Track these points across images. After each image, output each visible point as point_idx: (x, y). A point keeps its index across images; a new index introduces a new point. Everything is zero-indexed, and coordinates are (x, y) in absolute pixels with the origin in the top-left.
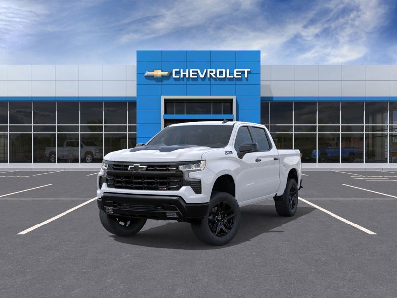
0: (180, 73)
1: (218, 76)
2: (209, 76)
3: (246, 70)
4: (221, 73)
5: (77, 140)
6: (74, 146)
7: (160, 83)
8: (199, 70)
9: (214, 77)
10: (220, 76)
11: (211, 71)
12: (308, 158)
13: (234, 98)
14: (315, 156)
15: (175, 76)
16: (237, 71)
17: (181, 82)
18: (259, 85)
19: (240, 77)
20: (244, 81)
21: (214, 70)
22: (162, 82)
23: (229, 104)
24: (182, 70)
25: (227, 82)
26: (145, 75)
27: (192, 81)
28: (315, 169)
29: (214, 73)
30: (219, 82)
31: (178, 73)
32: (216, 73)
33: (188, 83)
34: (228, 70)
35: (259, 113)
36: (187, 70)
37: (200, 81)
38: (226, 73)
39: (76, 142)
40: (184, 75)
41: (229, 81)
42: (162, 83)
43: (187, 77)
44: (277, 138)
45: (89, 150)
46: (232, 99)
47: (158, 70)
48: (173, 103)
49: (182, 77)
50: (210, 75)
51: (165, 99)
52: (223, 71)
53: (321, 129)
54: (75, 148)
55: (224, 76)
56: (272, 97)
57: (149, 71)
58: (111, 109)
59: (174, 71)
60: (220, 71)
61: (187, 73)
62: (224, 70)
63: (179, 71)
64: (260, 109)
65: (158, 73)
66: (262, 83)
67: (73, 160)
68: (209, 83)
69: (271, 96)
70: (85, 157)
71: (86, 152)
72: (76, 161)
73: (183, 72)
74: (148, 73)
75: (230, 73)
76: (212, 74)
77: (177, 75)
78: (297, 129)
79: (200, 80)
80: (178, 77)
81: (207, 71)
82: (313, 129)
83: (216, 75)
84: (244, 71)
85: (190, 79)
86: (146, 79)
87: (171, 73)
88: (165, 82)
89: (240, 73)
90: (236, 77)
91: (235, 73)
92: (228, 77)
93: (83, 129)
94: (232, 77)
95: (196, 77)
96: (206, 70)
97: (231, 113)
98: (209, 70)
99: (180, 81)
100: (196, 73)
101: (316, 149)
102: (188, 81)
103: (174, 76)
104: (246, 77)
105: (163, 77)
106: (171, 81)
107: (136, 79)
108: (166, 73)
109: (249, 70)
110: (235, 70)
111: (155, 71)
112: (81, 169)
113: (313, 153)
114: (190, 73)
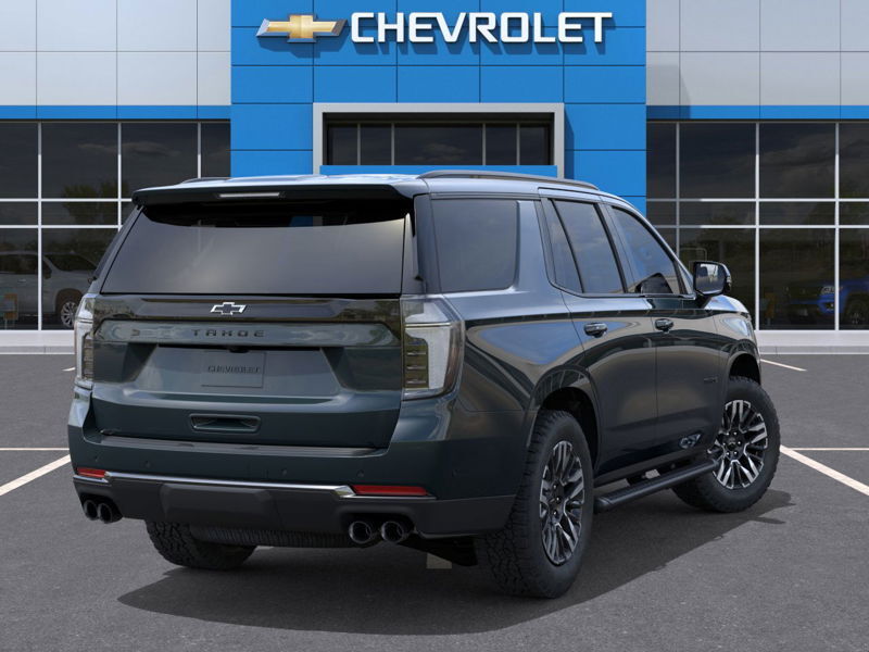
0: (376, 27)
1: (505, 37)
2: (473, 38)
3: (598, 17)
4: (514, 25)
5: (33, 253)
6: (19, 271)
7: (309, 61)
8: (440, 17)
9: (491, 38)
10: (510, 35)
11: (480, 21)
12: (805, 313)
13: (558, 109)
14: (830, 304)
15: (360, 35)
16: (569, 20)
17: (379, 58)
18: (644, 65)
19: (580, 39)
20: (592, 50)
21: (492, 17)
22: (314, 55)
23: (542, 130)
24: (381, 17)
25: (535, 55)
26: (258, 34)
27: (417, 52)
28: (830, 348)
29: (492, 25)
30: (505, 58)
31: (368, 25)
32: (498, 27)
33: (403, 59)
34: (537, 17)
35: (641, 159)
36: (400, 16)
37: (443, 55)
38: (532, 27)
39: (27, 256)
40: (391, 34)
41: (540, 52)
42: (317, 61)
43: (400, 38)
44: (701, 243)
45: (70, 286)
46: (552, 115)
47: (303, 17)
48: (355, 126)
49: (382, 38)
50: (478, 31)
51: (324, 114)
52: (520, 19)
53: (849, 214)
54: (24, 279)
55: (524, 38)
56: (688, 107)
57: (271, 20)
58: (144, 146)
59: (355, 18)
60: (510, 19)
61: (399, 27)
62: (524, 17)
63: (374, 20)
64: (644, 147)
65: (304, 26)
66: (651, 60)
67: (15, 318)
68: (474, 59)
69: (683, 104)
70: (59, 308)
71: (60, 292)
72: (28, 322)
73: (386, 22)
74: (269, 26)
75: (543, 27)
76: (484, 29)
77: (365, 32)
78: (769, 213)
79: (442, 49)
80: (371, 40)
81: (467, 20)
82: (825, 213)
83: (496, 32)
84: (593, 19)
85: (410, 46)
86: (263, 46)
87: (347, 27)
88: (326, 57)
89: (578, 26)
90: (563, 38)
91: (563, 26)
92: (538, 38)
93: (51, 213)
94: (553, 40)
95: (430, 39)
96: (462, 16)
97: (549, 160)
98: (473, 17)
99: (376, 52)
100: (429, 26)
101: (833, 283)
102: (405, 52)
103: (355, 37)
104: (598, 38)
105: (320, 40)
106: (346, 53)
107: (229, 48)
108: (328, 27)
109: (609, 15)
110: (562, 17)
111: (293, 18)
112: (45, 349)
113: (823, 293)
114: (408, 26)
